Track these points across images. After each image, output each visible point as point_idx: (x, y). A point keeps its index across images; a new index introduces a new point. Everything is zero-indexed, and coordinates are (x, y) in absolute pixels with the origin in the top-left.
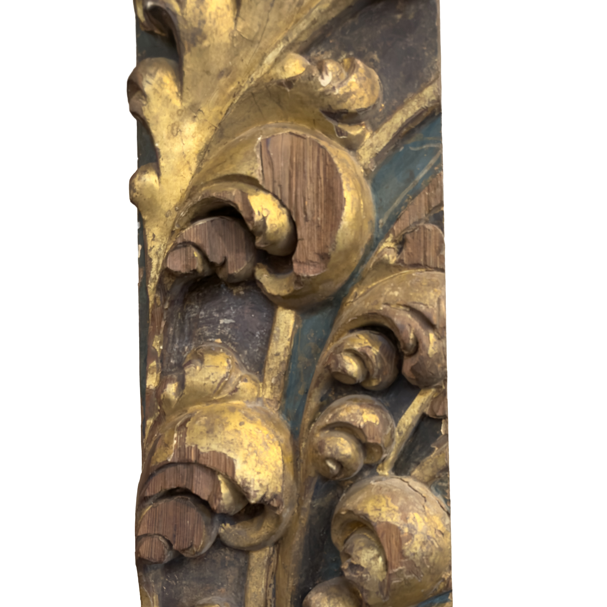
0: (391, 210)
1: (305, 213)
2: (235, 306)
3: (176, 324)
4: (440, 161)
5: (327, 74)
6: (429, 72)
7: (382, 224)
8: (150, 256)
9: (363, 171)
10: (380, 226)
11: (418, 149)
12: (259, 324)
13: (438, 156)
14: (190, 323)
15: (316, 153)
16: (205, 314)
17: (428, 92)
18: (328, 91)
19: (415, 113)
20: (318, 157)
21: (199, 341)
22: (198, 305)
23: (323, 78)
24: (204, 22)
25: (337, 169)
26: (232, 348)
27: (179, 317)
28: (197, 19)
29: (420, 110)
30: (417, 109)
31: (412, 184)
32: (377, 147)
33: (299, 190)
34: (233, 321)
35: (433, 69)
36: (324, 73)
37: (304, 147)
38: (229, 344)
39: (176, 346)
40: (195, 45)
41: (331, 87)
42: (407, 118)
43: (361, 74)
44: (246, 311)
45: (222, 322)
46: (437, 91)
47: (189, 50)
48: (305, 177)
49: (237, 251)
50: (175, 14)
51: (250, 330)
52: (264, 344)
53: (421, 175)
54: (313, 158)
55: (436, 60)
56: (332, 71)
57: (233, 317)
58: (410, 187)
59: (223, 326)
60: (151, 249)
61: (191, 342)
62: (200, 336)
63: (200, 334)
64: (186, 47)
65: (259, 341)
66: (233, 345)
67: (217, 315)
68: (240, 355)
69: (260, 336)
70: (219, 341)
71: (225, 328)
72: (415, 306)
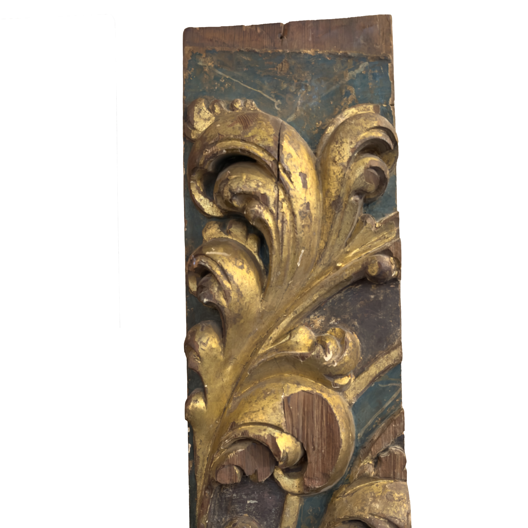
0: (366, 427)
1: (314, 446)
2: (258, 491)
3: (216, 501)
4: (400, 395)
5: (329, 353)
6: (394, 337)
7: (360, 436)
8: (198, 455)
9: (348, 405)
10: (358, 438)
11: (385, 386)
12: (274, 503)
13: (399, 391)
14: (226, 501)
15: (320, 403)
16: (237, 496)
17: (394, 354)
18: (330, 364)
19: (385, 368)
20: (322, 407)
21: (232, 515)
22: (232, 489)
23: (326, 356)
24: (242, 309)
25: (335, 417)
26: (256, 520)
27: (218, 496)
28: (238, 308)
29: (388, 366)
30: (386, 365)
31: (380, 410)
32: (358, 389)
33: (309, 430)
34: (257, 502)
35: (397, 336)
36: (327, 353)
37: (312, 400)
38: (254, 518)
39: (216, 517)
40: (235, 323)
41: (332, 361)
42: (379, 371)
43: (350, 348)
44: (266, 495)
45: (248, 502)
46: (400, 354)
47: (231, 327)
48: (313, 421)
49: (264, 466)
50: (223, 307)
51: (268, 508)
52: (278, 517)
53: (387, 405)
54: (318, 407)
55: (399, 330)
56: (332, 350)
57: (257, 499)
58: (380, 412)
59: (249, 505)
60: (199, 450)
61: (227, 515)
62: (233, 511)
63: (233, 510)
64: (229, 325)
65: (274, 515)
66: (256, 518)
67: (245, 497)
68: (261, 525)
69: (275, 511)
70: (246, 515)
71: (251, 507)
72: (392, 519)
